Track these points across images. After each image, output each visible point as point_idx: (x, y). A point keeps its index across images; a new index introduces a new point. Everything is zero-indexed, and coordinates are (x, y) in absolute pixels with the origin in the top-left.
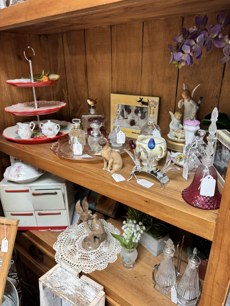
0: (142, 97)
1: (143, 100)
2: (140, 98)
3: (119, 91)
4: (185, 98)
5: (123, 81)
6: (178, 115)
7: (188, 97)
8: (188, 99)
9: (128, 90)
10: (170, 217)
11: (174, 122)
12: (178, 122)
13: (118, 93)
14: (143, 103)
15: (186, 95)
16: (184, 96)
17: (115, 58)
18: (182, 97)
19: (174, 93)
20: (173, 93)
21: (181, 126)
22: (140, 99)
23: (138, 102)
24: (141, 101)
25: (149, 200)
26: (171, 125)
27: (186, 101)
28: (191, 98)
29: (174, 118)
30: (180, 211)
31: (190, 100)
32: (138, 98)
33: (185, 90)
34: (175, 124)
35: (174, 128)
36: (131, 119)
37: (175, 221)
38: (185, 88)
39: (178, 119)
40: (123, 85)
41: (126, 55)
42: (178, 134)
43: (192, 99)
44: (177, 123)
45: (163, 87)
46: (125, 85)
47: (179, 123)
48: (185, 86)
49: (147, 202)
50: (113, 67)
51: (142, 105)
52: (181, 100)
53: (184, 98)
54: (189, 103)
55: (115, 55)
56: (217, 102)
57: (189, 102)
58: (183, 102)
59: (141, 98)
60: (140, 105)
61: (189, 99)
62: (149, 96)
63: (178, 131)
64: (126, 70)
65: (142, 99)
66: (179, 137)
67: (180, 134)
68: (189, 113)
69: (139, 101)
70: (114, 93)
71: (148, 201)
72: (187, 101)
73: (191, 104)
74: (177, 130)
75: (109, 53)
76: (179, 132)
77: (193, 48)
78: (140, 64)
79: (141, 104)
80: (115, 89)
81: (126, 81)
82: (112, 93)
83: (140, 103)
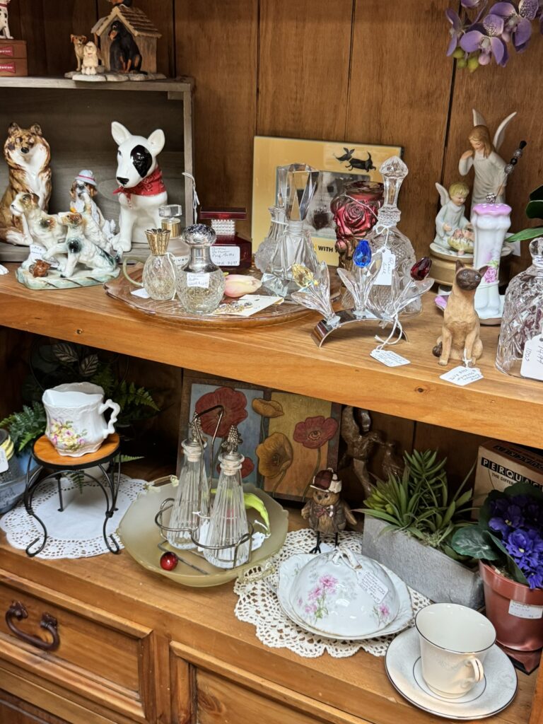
0: (350, 147)
2: (346, 149)
3: (280, 128)
4: (478, 146)
5: (293, 102)
6: (459, 193)
7: (484, 146)
8: (485, 150)
9: (307, 128)
10: (480, 417)
11: (446, 210)
12: (458, 212)
13: (275, 134)
15: (481, 140)
16: (474, 141)
17: (269, 36)
18: (471, 144)
20: (438, 136)
21: (464, 222)
22: (345, 153)
24: (347, 157)
25: (428, 385)
26: (439, 219)
27: (479, 155)
28: (493, 149)
29: (448, 199)
30: (506, 398)
31: (489, 154)
32: (338, 149)
33: (477, 126)
34: (449, 215)
35: (447, 227)
36: (317, 208)
37: (491, 425)
38: (477, 123)
39: (458, 204)
40: (293, 113)
41: (304, 27)
42: (458, 241)
43: (495, 151)
44: (455, 215)
45: (409, 118)
46: (300, 113)
47: (460, 213)
48: (477, 117)
49: (421, 390)
50: (261, 60)
51: (351, 167)
52: (468, 154)
53: (475, 146)
54: (487, 161)
55: (271, 25)
57: (487, 157)
58: (471, 159)
59: (349, 150)
61: (488, 151)
62: (369, 143)
63: (458, 234)
64: (302, 70)
65: (352, 151)
66: (461, 249)
67: (462, 240)
68: (487, 189)
70: (262, 135)
71: (423, 387)
72: (482, 155)
73: (492, 164)
74: (456, 231)
75: (252, 19)
76: (462, 236)
77: (512, 23)
78: (346, 56)
79: (347, 167)
80: (267, 126)
81: (301, 100)
82: (257, 135)
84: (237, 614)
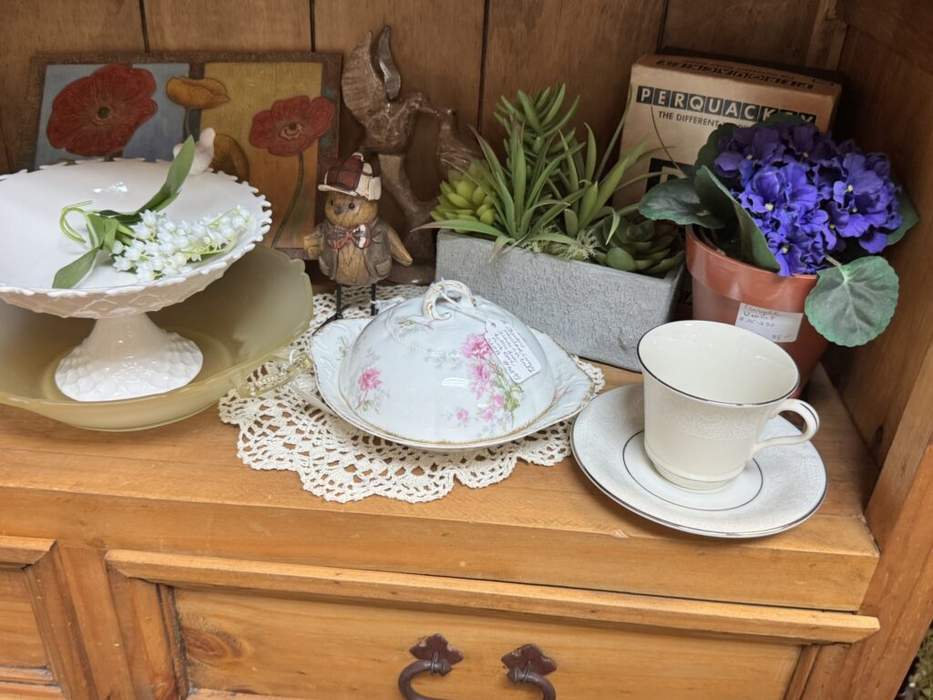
84: (247, 460)
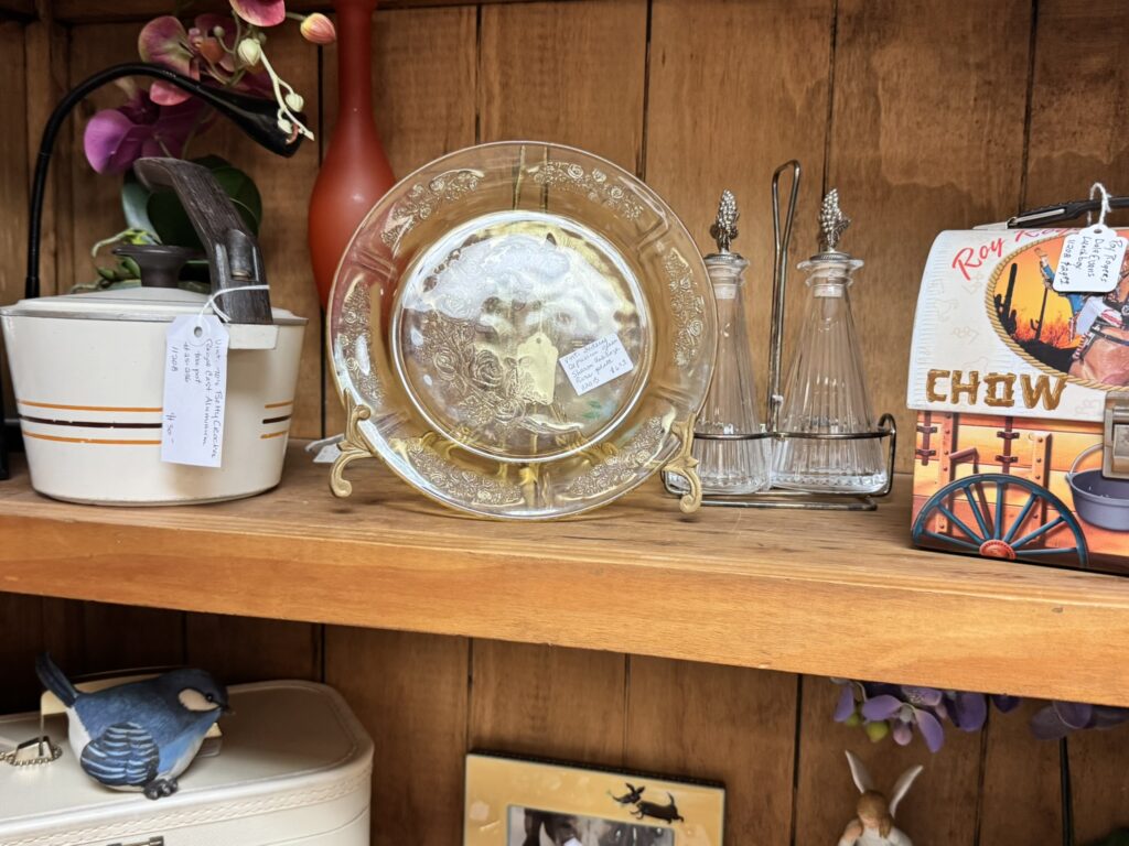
1: (645, 797)
2: (629, 786)
4: (871, 822)
7: (882, 823)
8: (882, 828)
9: (557, 741)
14: (650, 810)
19: (786, 771)
20: (781, 770)
22: (629, 791)
23: (618, 804)
24: (634, 796)
27: (872, 833)
28: (892, 823)
31: (889, 832)
32: (619, 784)
33: (864, 792)
45: (731, 742)
51: (640, 815)
52: (855, 833)
53: (865, 821)
54: (885, 842)
56: (969, 816)
57: (886, 837)
58: (857, 837)
59: (636, 788)
60: (628, 815)
61: (886, 829)
65: (641, 790)
69: (626, 800)
72: (878, 833)
73: (892, 845)
79: (633, 813)
83: (632, 807)
